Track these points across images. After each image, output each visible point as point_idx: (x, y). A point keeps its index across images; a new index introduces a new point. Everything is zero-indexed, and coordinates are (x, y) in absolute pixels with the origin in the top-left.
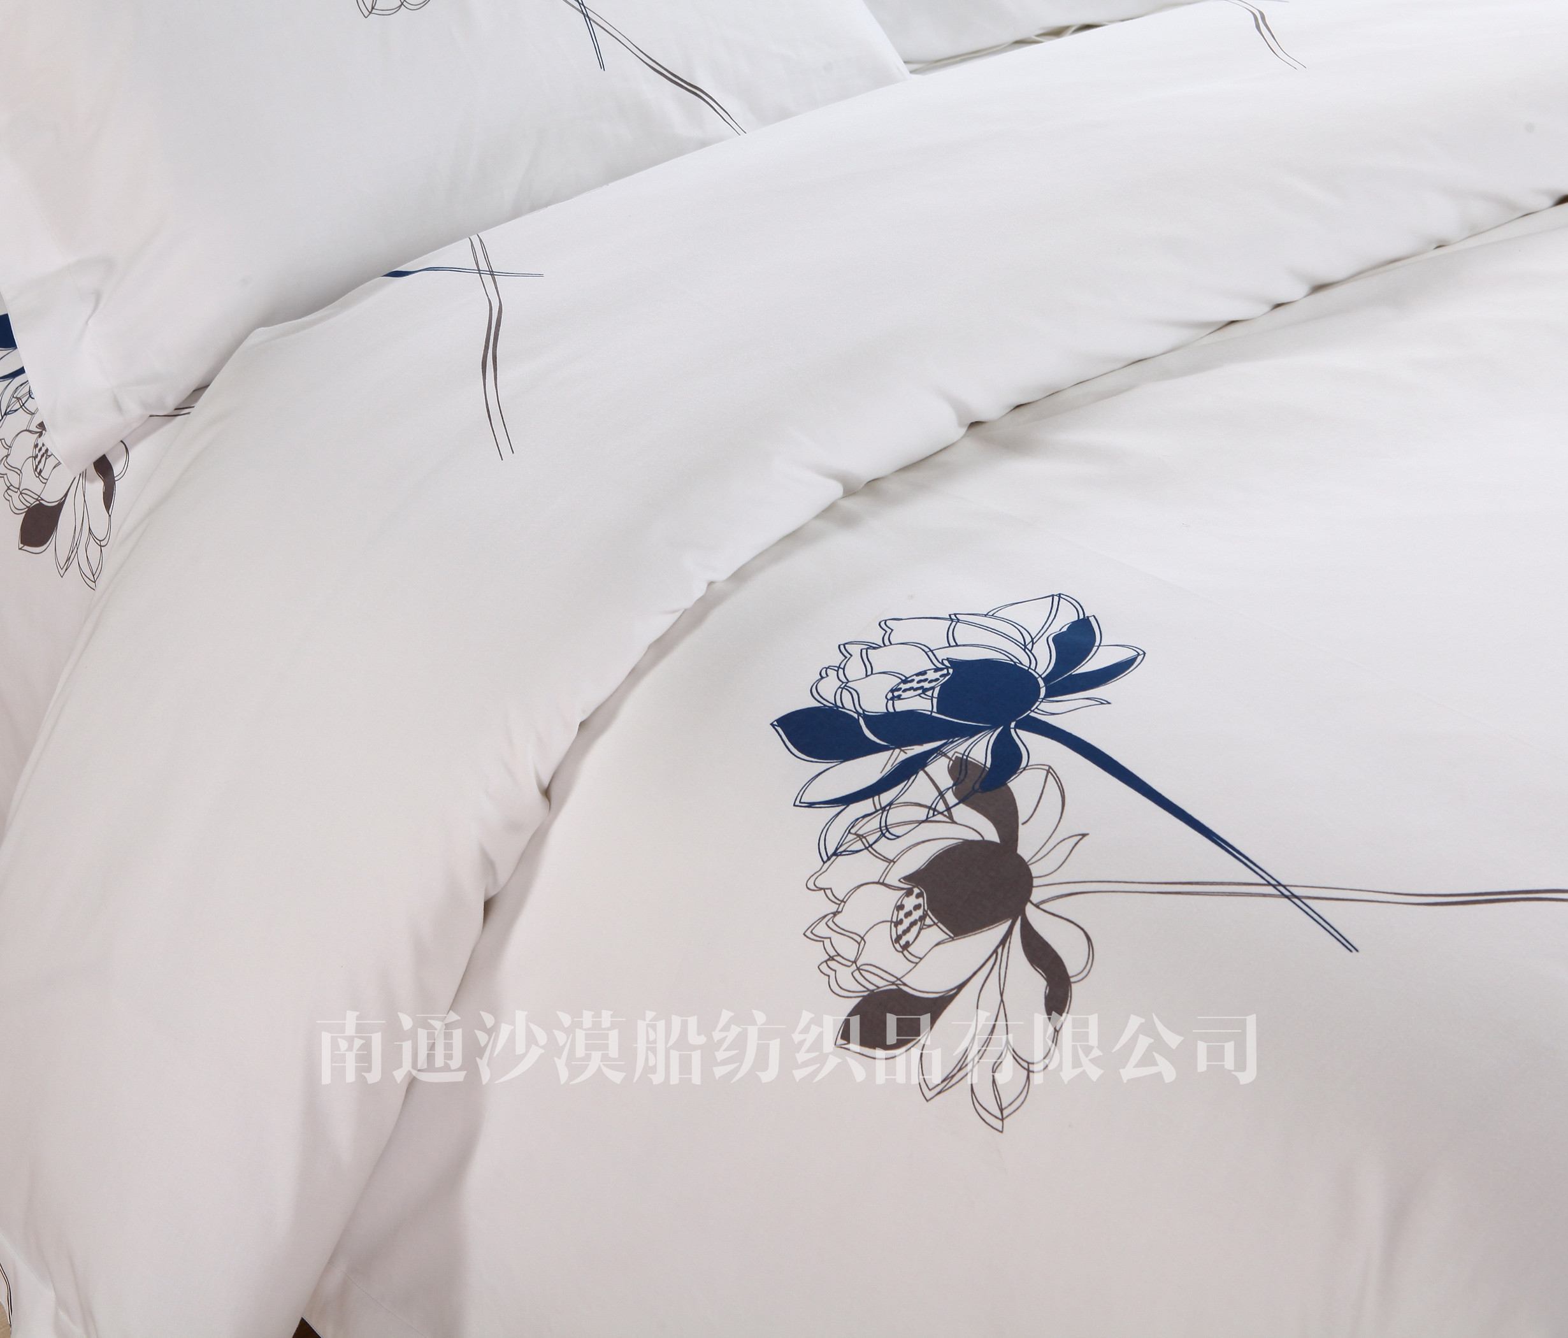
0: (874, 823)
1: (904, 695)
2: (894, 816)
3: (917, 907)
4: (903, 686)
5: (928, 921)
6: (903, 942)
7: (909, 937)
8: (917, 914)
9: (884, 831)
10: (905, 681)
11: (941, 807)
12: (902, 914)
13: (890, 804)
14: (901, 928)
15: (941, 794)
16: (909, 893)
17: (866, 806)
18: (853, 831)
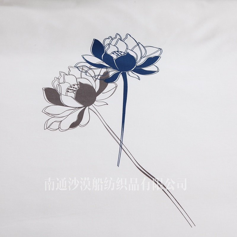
0: (86, 69)
1: (115, 54)
2: (90, 71)
3: (76, 88)
4: (116, 52)
5: (74, 92)
6: (68, 90)
7: (70, 91)
8: (75, 89)
9: (86, 72)
10: (117, 52)
11: (96, 77)
12: (73, 86)
13: (92, 69)
14: (71, 88)
15: (99, 75)
16: (78, 85)
17: (88, 65)
18: (83, 67)
